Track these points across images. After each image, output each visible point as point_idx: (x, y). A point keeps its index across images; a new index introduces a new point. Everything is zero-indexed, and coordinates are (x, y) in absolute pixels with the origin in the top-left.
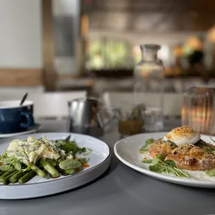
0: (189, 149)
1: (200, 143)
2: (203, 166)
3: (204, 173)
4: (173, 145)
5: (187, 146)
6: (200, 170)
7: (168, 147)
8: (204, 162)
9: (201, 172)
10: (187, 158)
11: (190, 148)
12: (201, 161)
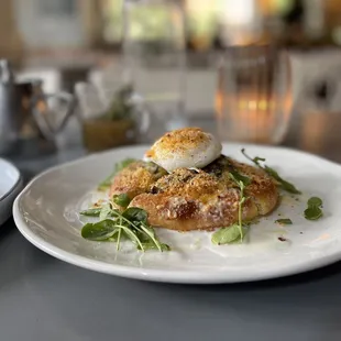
0: (185, 180)
1: (218, 165)
2: (210, 219)
3: (210, 235)
4: (158, 172)
5: (182, 172)
6: (203, 229)
7: (147, 176)
8: (212, 210)
9: (205, 233)
10: (175, 201)
11: (189, 177)
12: (204, 209)
